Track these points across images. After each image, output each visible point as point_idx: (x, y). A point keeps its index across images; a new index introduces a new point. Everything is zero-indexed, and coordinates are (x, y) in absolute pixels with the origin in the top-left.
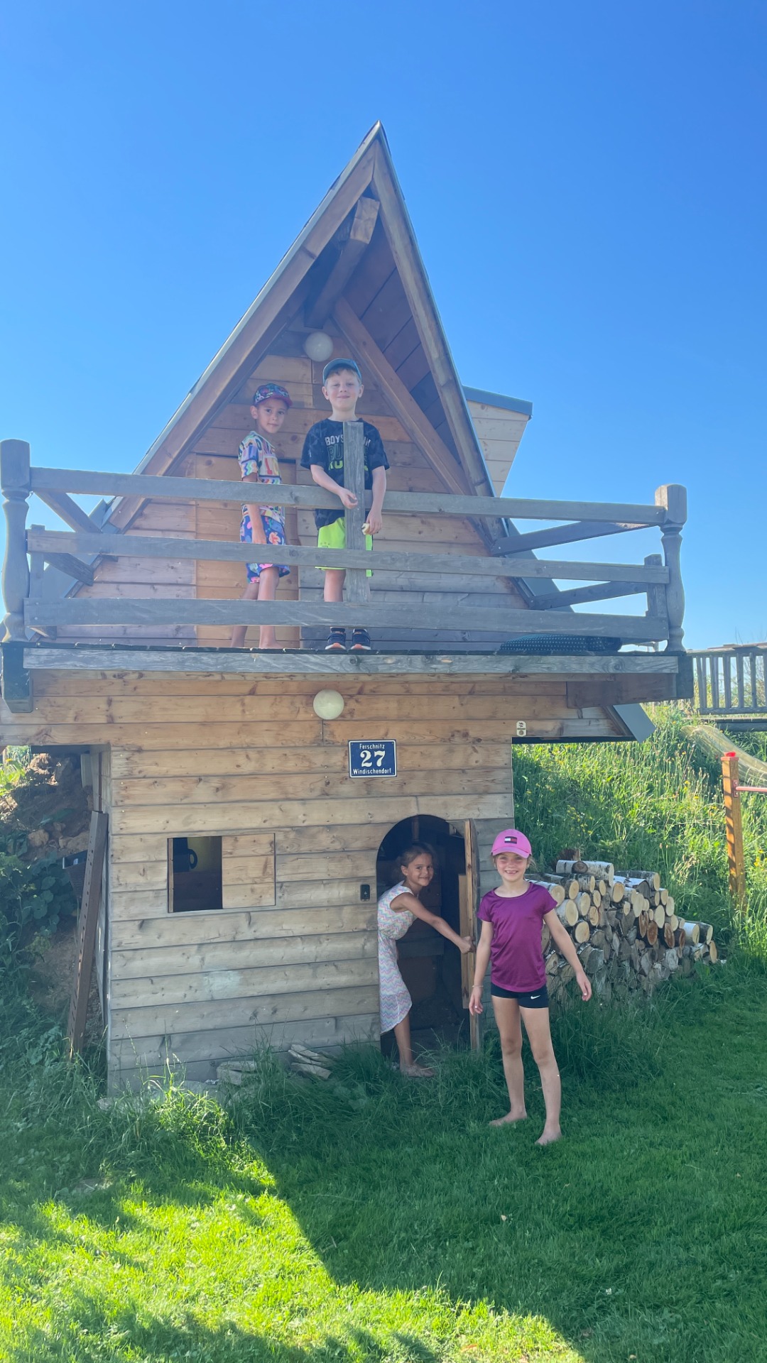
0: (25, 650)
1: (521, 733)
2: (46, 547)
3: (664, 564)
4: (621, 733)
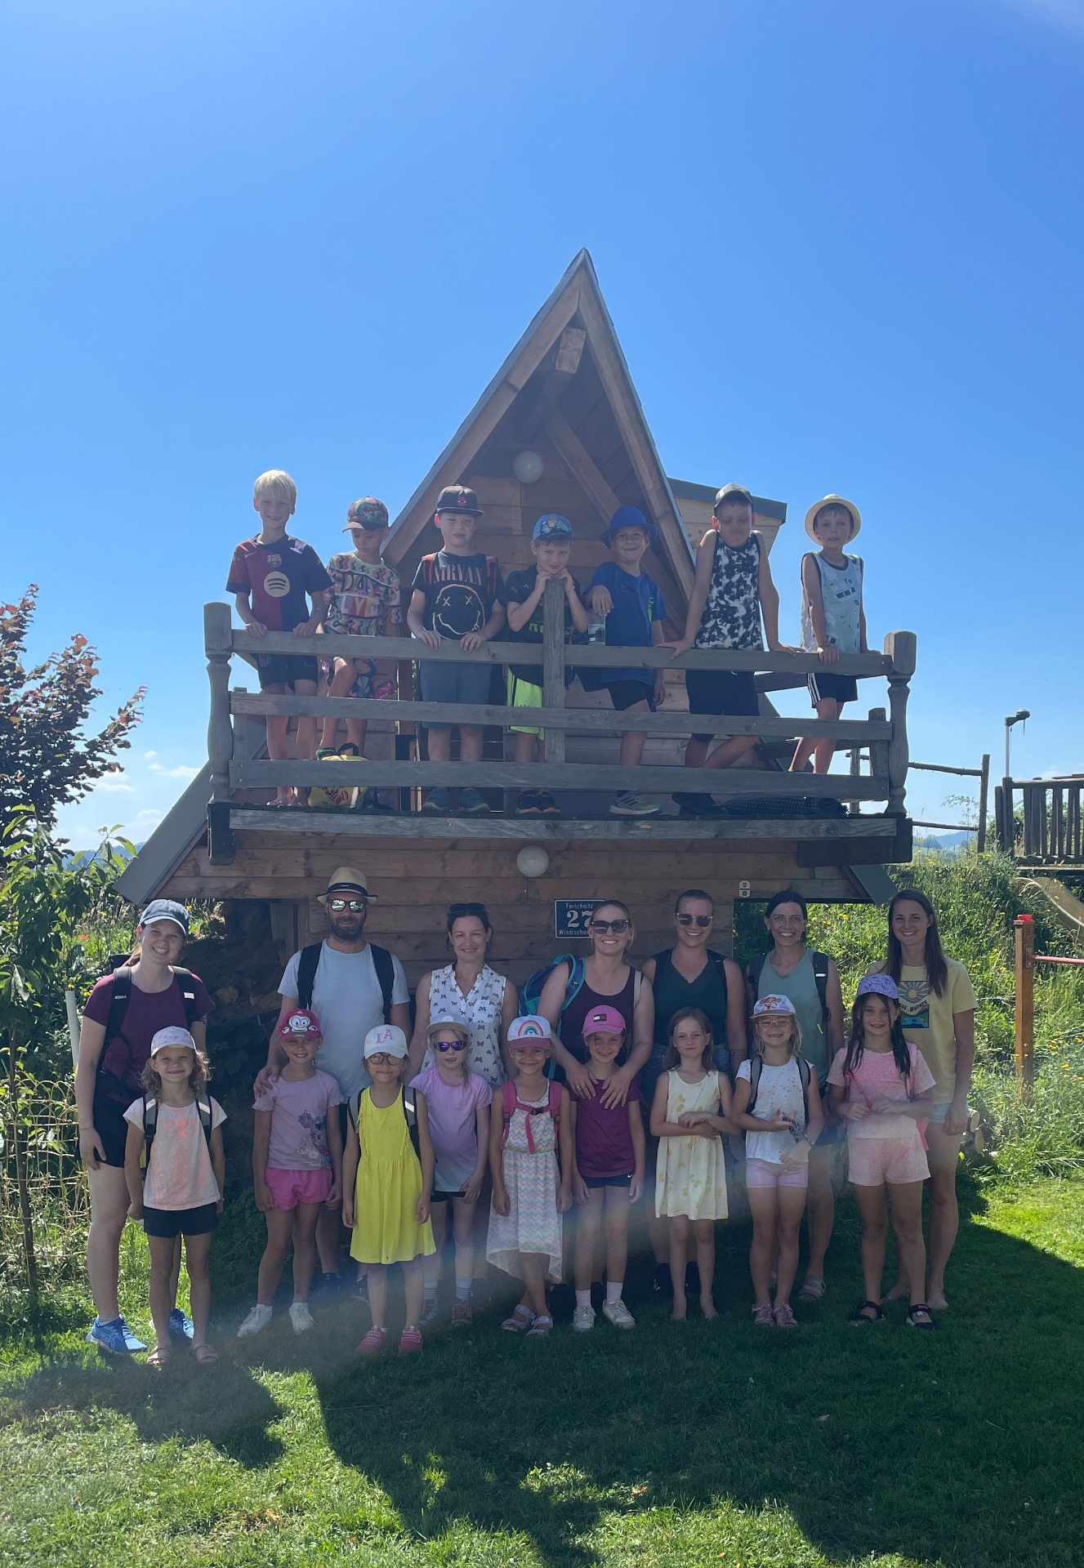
0: (231, 811)
1: (745, 893)
2: (249, 709)
3: (888, 719)
4: (857, 895)
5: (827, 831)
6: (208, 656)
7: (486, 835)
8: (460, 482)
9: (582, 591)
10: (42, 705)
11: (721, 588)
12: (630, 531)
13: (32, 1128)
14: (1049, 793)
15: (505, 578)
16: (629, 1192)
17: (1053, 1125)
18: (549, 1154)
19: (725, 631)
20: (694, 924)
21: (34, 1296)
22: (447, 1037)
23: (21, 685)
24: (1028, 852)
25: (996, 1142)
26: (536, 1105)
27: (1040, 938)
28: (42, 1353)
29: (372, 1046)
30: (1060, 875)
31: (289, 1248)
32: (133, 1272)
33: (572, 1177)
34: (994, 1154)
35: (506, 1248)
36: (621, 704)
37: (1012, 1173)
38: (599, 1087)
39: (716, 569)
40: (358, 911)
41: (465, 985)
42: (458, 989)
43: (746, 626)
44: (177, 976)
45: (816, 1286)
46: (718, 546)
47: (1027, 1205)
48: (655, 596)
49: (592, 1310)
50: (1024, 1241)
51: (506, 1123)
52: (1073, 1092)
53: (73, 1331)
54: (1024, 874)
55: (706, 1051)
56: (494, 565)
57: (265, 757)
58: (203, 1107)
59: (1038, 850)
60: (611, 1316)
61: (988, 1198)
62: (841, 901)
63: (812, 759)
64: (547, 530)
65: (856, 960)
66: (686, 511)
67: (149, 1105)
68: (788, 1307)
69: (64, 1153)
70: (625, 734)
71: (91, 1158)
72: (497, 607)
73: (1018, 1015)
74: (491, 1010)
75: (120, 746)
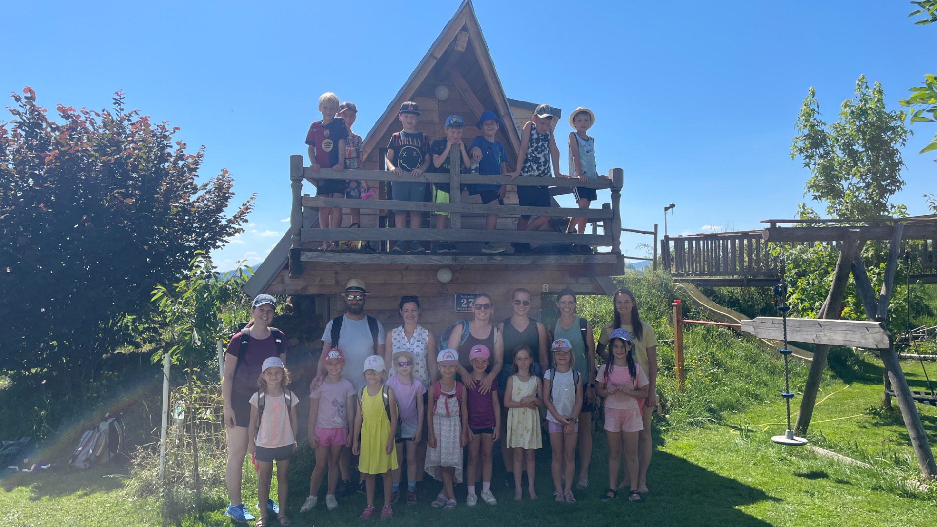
0: (302, 252)
1: (546, 290)
2: (310, 204)
3: (611, 208)
4: (599, 291)
5: (584, 260)
6: (292, 180)
7: (423, 263)
8: (411, 100)
9: (468, 148)
10: (206, 202)
11: (533, 148)
12: (489, 122)
13: (199, 409)
14: (686, 243)
15: (431, 143)
16: (493, 436)
17: (694, 402)
18: (457, 418)
19: (535, 168)
20: (521, 305)
21: (198, 494)
22: (403, 359)
23: (195, 193)
24: (677, 270)
25: (668, 410)
26: (450, 393)
27: (685, 312)
28: (202, 522)
29: (367, 365)
30: (693, 281)
31: (326, 467)
32: (248, 480)
33: (467, 428)
34: (667, 416)
35: (435, 465)
36: (486, 201)
37: (676, 425)
38: (478, 383)
39: (531, 139)
40: (360, 300)
41: (409, 335)
42: (405, 337)
43: (545, 166)
44: (272, 332)
45: (584, 482)
46: (532, 129)
47: (684, 442)
48: (502, 152)
49: (475, 496)
50: (683, 459)
51: (435, 402)
52: (704, 385)
53: (218, 511)
54: (676, 281)
55: (531, 366)
56: (427, 138)
57: (317, 226)
58: (287, 396)
59: (682, 270)
60: (485, 498)
61: (665, 438)
62: (590, 294)
63: (577, 227)
64: (452, 122)
65: (598, 322)
66: (516, 113)
67: (261, 396)
68: (571, 493)
69: (214, 421)
70: (488, 215)
71: (230, 423)
72: (427, 157)
73: (676, 349)
74: (422, 346)
75: (243, 222)
